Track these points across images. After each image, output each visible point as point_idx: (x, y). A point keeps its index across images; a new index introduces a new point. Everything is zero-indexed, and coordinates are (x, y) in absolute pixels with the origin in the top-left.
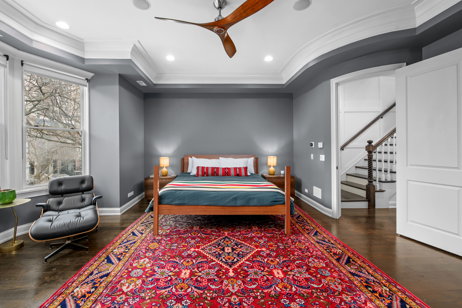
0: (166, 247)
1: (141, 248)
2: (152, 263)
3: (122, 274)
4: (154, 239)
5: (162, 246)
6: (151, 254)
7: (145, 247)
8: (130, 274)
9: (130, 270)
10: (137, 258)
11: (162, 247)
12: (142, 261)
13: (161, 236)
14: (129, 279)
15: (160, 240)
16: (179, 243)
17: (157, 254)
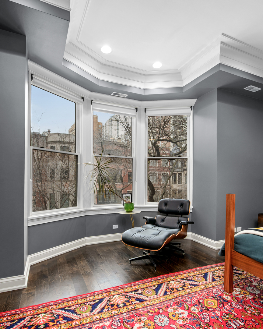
0: (224, 316)
1: (194, 296)
2: (186, 323)
3: (151, 310)
4: (220, 296)
5: (220, 311)
6: (197, 311)
7: (200, 297)
8: (156, 316)
9: (161, 311)
10: (180, 304)
11: (218, 313)
12: (181, 311)
13: (232, 298)
14: (149, 320)
15: (226, 302)
16: (249, 325)
17: (203, 317)
